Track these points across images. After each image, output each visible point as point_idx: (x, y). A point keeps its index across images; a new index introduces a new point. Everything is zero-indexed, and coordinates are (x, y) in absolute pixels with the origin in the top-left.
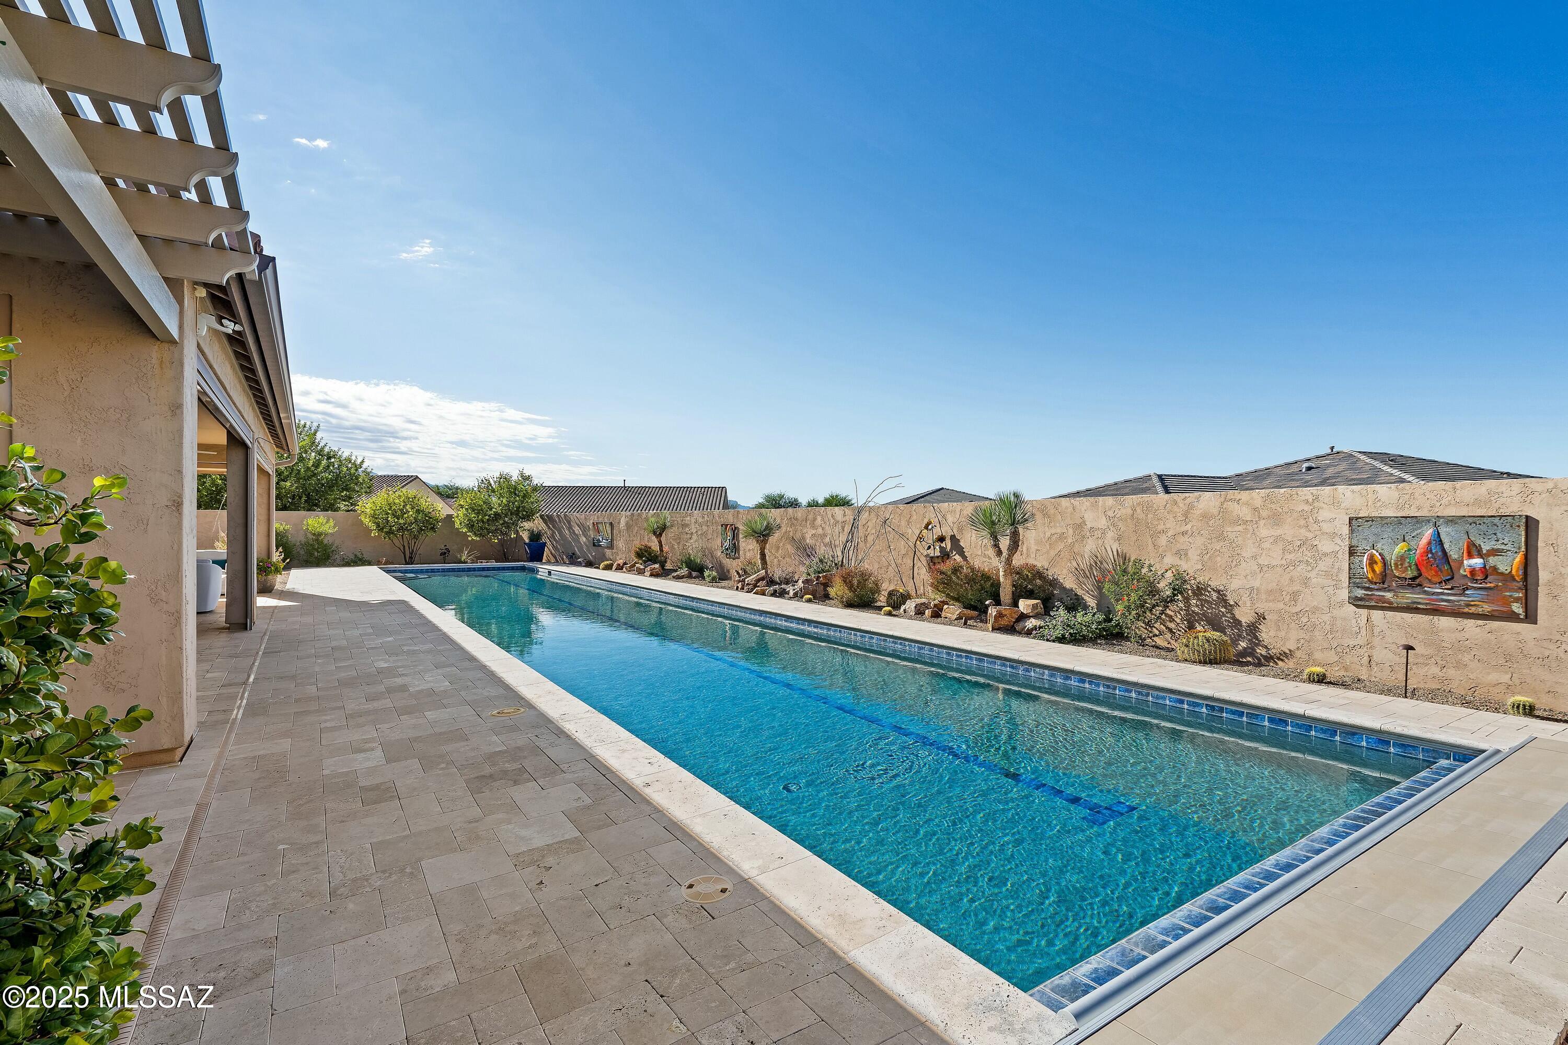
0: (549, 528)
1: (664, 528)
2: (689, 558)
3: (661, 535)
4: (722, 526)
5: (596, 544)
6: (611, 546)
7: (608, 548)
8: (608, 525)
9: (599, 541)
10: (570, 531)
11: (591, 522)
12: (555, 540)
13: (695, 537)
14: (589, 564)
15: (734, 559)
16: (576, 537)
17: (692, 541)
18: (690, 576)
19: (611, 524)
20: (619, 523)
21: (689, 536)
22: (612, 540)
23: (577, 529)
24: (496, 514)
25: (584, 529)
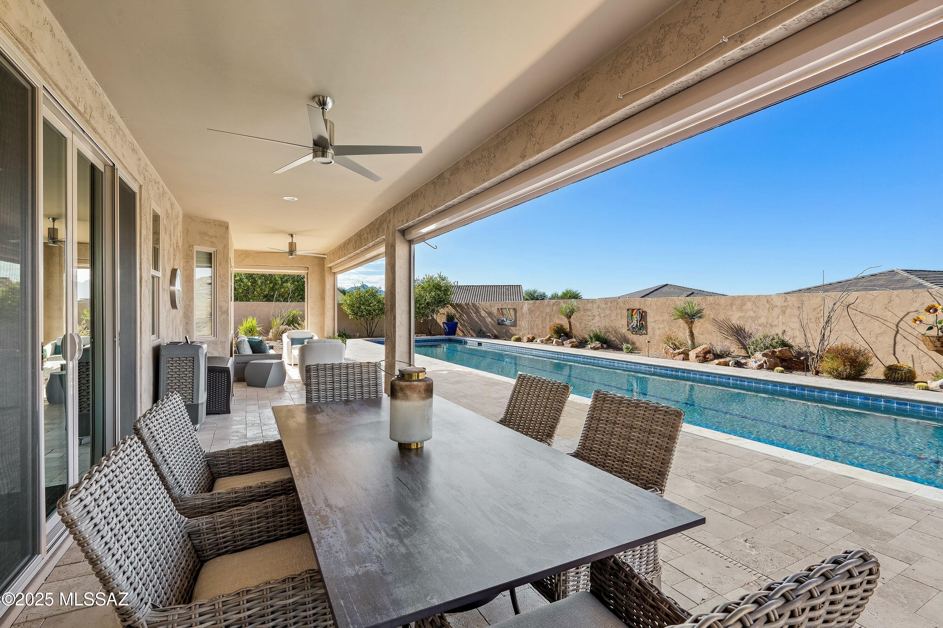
0: (458, 312)
1: (572, 312)
2: (597, 334)
3: (570, 317)
4: (628, 310)
5: (500, 323)
6: (515, 324)
7: (511, 326)
8: (512, 310)
9: (503, 321)
10: (477, 315)
11: (496, 308)
12: (463, 320)
13: (597, 318)
14: (496, 337)
15: (641, 335)
16: (483, 320)
17: (594, 321)
18: (602, 347)
19: (514, 309)
20: (522, 308)
21: (591, 318)
22: (516, 320)
23: (483, 314)
24: (428, 304)
25: (490, 314)
